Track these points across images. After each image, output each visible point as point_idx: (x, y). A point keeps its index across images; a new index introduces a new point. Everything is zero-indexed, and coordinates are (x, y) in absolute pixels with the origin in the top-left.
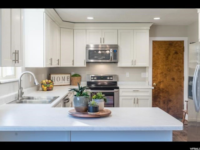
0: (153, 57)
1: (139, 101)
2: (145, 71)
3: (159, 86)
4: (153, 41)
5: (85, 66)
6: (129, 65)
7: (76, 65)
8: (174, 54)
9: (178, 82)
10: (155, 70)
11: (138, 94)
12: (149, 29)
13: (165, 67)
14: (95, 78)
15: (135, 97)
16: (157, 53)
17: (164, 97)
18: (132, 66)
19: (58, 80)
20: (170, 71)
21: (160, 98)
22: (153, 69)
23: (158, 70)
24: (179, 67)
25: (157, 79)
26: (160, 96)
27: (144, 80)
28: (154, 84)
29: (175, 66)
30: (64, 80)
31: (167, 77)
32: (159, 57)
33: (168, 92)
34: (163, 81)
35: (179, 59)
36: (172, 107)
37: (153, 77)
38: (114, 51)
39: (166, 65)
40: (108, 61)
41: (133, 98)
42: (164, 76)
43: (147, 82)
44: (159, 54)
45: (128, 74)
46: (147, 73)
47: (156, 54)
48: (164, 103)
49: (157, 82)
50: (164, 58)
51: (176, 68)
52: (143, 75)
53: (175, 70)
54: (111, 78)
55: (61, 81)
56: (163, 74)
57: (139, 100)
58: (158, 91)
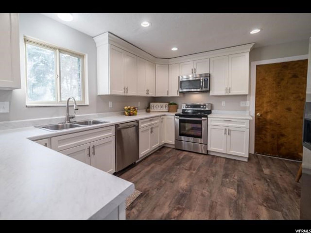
0: (256, 84)
1: (232, 133)
2: (246, 100)
3: (265, 117)
4: (257, 66)
5: (178, 95)
6: (223, 93)
7: (171, 95)
8: (291, 78)
9: (297, 113)
10: (259, 98)
11: (230, 124)
12: (249, 51)
13: (274, 94)
14: (189, 107)
15: (226, 128)
16: (264, 79)
17: (273, 130)
18: (227, 94)
19: (157, 107)
20: (283, 99)
21: (266, 131)
22: (256, 97)
23: (265, 99)
24: (300, 94)
25: (262, 109)
26: (267, 128)
27: (245, 109)
28: (258, 114)
29: (293, 94)
30: (162, 107)
31: (278, 107)
32: (266, 84)
33: (278, 124)
34: (271, 111)
35: (299, 84)
36: (286, 143)
37: (256, 107)
38: (205, 79)
39: (276, 92)
40: (199, 90)
41: (224, 128)
42: (274, 105)
43: (248, 112)
44: (266, 80)
45: (223, 103)
46: (248, 102)
47: (261, 80)
48: (273, 137)
49: (263, 112)
50: (273, 83)
51: (294, 95)
52: (242, 104)
53: (292, 98)
54: (205, 107)
55: (159, 108)
56: (272, 103)
57: (232, 131)
58: (264, 122)
